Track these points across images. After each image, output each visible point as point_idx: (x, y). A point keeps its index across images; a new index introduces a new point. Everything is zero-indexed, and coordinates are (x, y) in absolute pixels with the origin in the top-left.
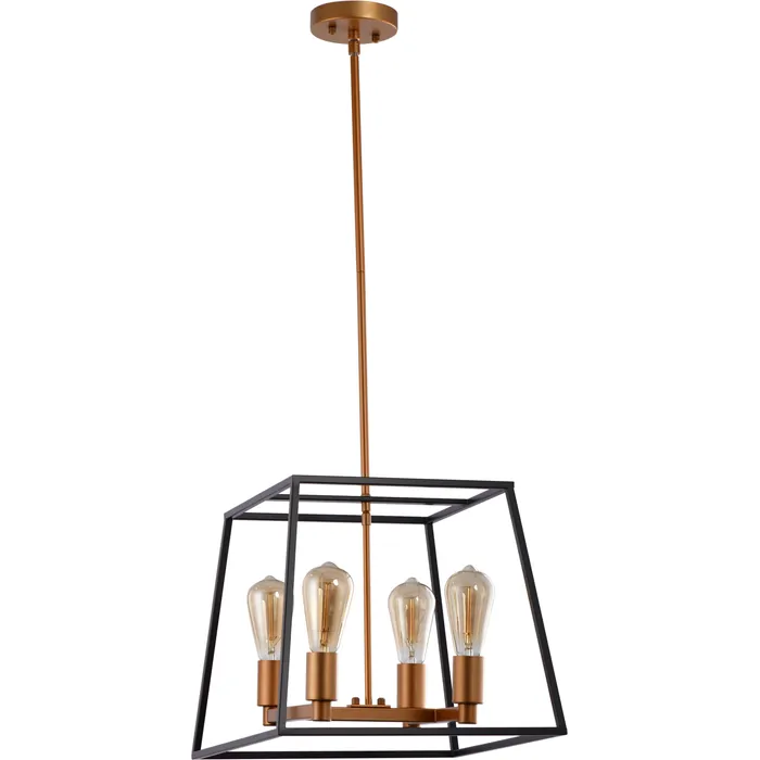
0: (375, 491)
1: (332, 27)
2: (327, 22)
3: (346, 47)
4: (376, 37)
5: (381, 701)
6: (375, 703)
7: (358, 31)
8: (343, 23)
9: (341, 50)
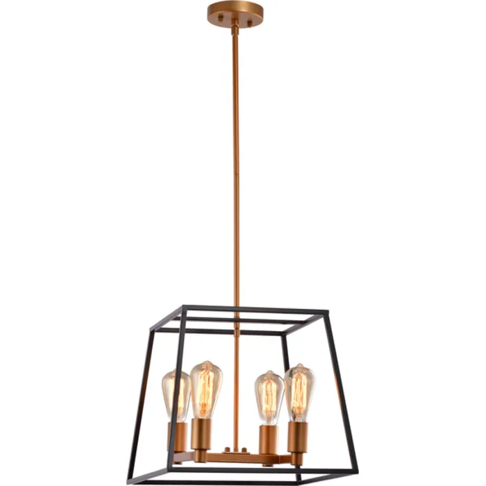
0: (243, 315)
1: (221, 17)
2: (217, 14)
3: (229, 30)
4: (250, 24)
5: (244, 450)
6: (240, 451)
7: (238, 19)
8: (228, 15)
9: (227, 32)
